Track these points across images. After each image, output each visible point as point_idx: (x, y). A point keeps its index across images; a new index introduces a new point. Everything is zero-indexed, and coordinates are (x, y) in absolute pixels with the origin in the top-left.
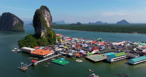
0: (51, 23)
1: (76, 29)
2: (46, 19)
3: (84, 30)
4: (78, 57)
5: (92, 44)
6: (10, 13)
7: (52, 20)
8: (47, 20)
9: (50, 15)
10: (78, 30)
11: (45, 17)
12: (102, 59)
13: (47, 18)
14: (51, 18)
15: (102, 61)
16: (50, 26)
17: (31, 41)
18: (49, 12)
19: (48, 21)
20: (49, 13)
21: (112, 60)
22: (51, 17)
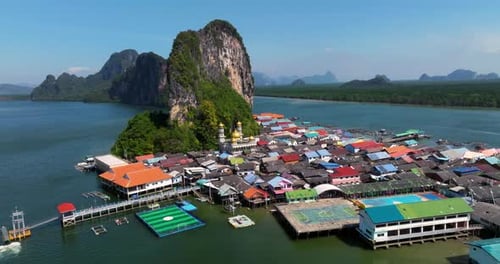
0: (247, 76)
1: (354, 97)
2: (227, 63)
3: (382, 102)
4: (251, 205)
5: (356, 151)
6: (155, 53)
7: (250, 67)
8: (230, 68)
9: (244, 49)
10: (360, 101)
11: (226, 56)
12: (338, 225)
13: (232, 60)
14: (248, 60)
15: (334, 232)
16: (244, 88)
17: (139, 135)
18: (240, 40)
19: (236, 70)
20: (238, 45)
21: (380, 235)
22: (246, 55)
